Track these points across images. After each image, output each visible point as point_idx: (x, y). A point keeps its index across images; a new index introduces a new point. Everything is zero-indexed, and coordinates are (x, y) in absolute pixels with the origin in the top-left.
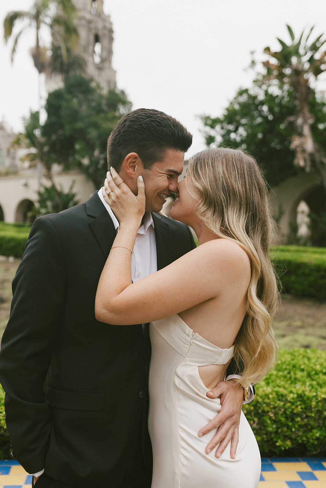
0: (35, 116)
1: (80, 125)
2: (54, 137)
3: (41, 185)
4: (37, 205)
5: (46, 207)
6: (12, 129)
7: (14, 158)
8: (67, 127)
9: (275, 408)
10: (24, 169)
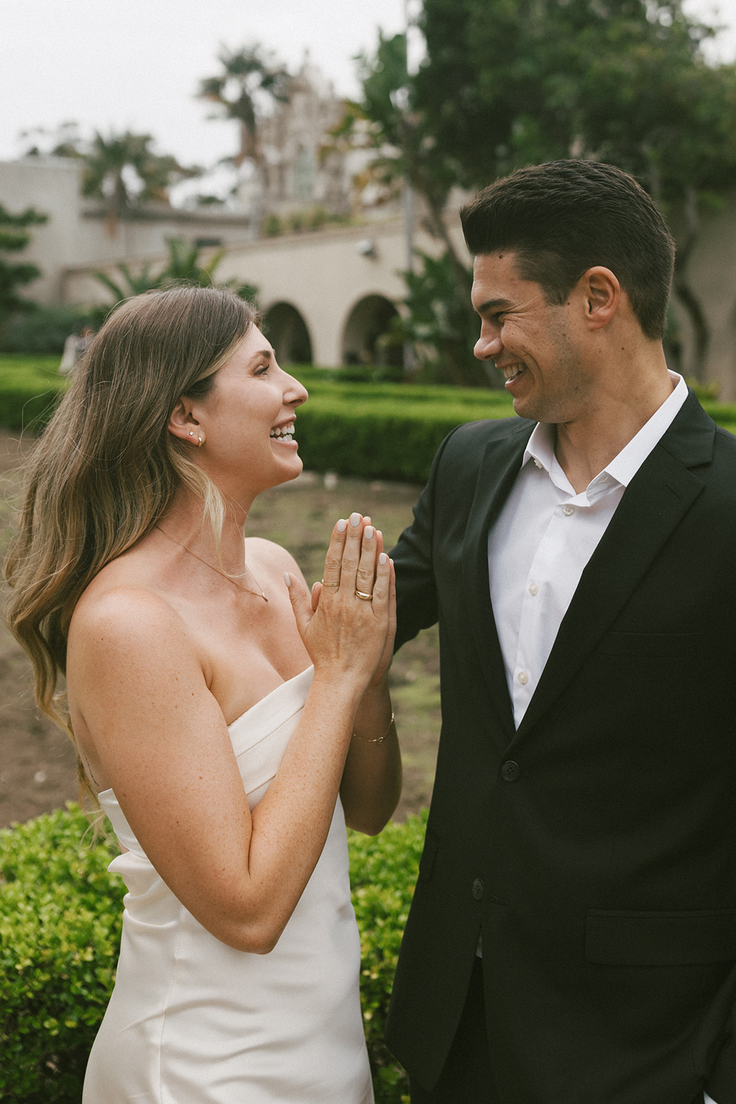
0: (392, 49)
1: (524, 68)
2: (448, 108)
3: (414, 251)
4: (405, 313)
5: (430, 318)
6: (331, 86)
7: (338, 173)
8: (485, 77)
10: (366, 207)
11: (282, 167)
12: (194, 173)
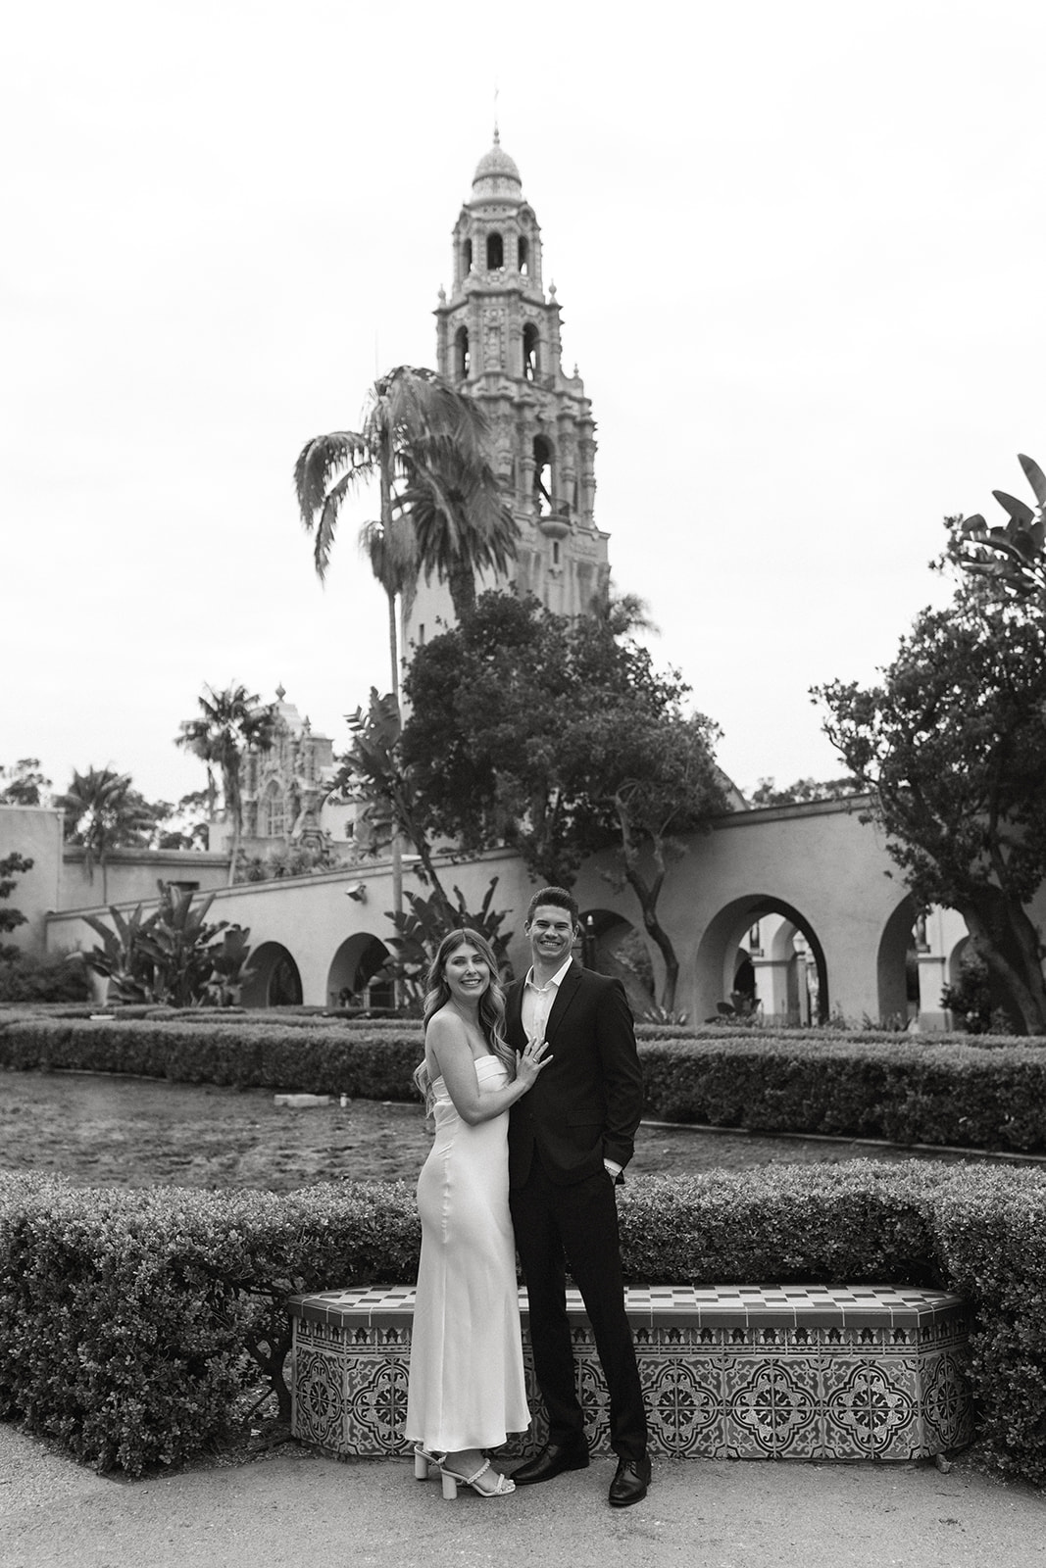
0: (385, 706)
4: (393, 951)
5: (419, 957)
9: (779, 1213)
11: (254, 805)
12: (162, 812)
